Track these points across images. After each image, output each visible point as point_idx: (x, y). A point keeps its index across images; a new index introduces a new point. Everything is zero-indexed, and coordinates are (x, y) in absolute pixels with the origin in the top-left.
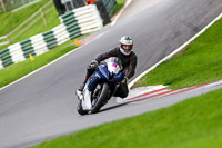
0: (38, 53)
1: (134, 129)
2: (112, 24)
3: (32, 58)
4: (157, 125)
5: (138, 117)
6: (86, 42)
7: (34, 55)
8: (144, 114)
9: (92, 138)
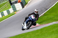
0: (5, 15)
1: (30, 35)
2: (25, 8)
3: (4, 17)
4: (36, 34)
5: (31, 32)
6: (18, 12)
7: (4, 16)
8: (33, 31)
9: (19, 37)
